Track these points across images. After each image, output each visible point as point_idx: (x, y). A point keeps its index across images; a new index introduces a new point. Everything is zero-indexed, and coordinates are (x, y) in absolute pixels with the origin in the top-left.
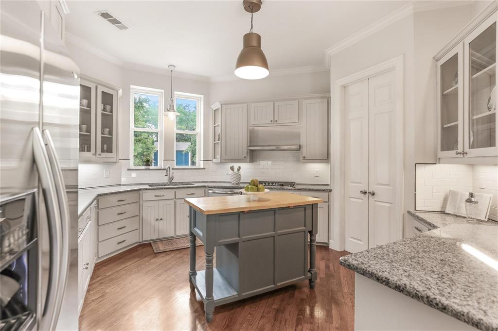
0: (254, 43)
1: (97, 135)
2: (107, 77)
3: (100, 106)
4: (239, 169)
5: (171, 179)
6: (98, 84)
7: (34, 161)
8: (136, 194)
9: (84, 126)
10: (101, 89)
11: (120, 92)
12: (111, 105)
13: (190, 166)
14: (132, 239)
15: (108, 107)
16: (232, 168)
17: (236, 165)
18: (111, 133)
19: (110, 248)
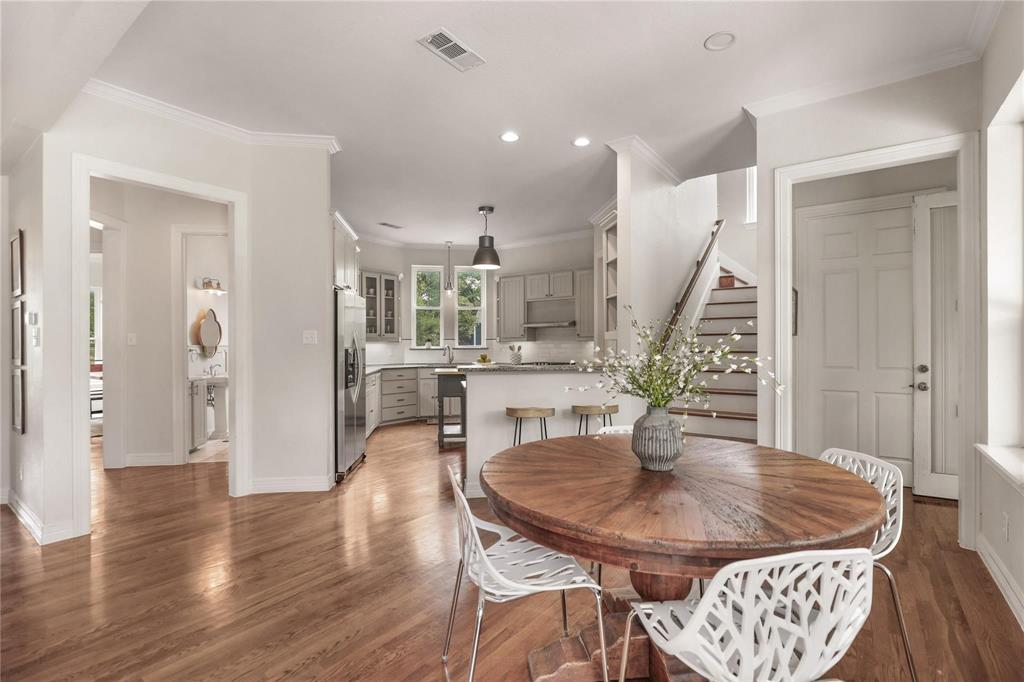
0: (487, 244)
1: (381, 322)
2: (386, 263)
3: (384, 292)
4: (520, 348)
5: (451, 360)
6: (382, 273)
7: (354, 341)
8: (413, 371)
9: (372, 312)
10: (384, 277)
11: (401, 276)
12: (392, 289)
13: (475, 346)
14: (409, 413)
15: (390, 292)
16: (512, 348)
17: (517, 345)
18: (393, 316)
19: (390, 415)
